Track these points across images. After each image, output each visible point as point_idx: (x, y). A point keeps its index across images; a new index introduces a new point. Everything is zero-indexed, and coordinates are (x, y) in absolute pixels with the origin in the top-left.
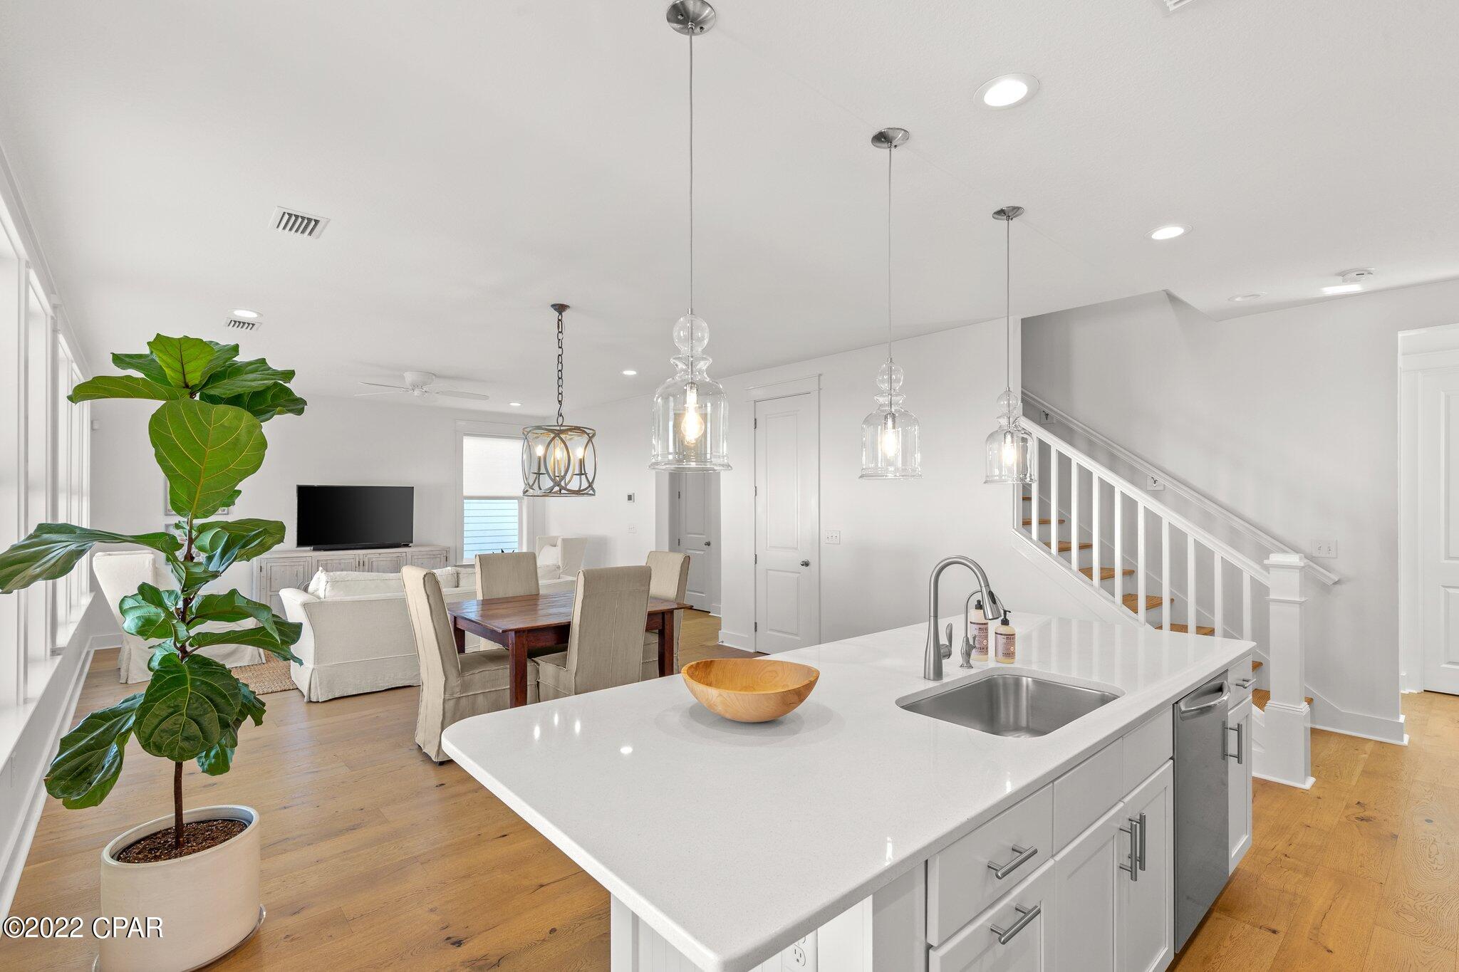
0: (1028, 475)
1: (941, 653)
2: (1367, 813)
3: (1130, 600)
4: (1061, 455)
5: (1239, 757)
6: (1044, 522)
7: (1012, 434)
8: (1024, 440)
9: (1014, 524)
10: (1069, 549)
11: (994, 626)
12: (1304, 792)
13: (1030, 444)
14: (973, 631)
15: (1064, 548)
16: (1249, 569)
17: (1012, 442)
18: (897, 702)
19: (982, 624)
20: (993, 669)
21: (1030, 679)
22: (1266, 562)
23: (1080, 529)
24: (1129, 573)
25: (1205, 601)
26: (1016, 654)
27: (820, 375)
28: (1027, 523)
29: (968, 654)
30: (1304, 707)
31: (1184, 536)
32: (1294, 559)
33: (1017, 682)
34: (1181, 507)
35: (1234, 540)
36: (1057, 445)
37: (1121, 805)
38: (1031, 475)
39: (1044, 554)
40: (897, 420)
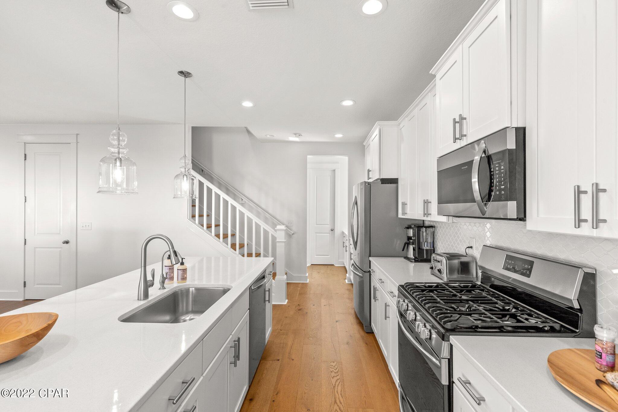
0: (194, 195)
1: (148, 285)
2: (301, 307)
3: (233, 246)
4: (208, 188)
5: (269, 301)
6: (201, 216)
7: (187, 176)
8: (193, 179)
9: (188, 217)
10: (211, 227)
11: (176, 267)
12: (285, 305)
13: (195, 181)
14: (166, 270)
15: (209, 227)
16: (271, 231)
17: (187, 180)
18: (119, 319)
19: (171, 266)
20: (176, 287)
21: (193, 288)
22: (276, 229)
23: (216, 219)
24: (233, 235)
25: (258, 244)
26: (187, 278)
27: (77, 135)
28: (193, 216)
29: (163, 282)
30: (285, 277)
31: (252, 220)
32: (283, 227)
33: (188, 290)
34: (250, 210)
35: (266, 221)
36: (207, 183)
37: (231, 336)
38: (195, 195)
39: (201, 230)
40: (122, 161)
